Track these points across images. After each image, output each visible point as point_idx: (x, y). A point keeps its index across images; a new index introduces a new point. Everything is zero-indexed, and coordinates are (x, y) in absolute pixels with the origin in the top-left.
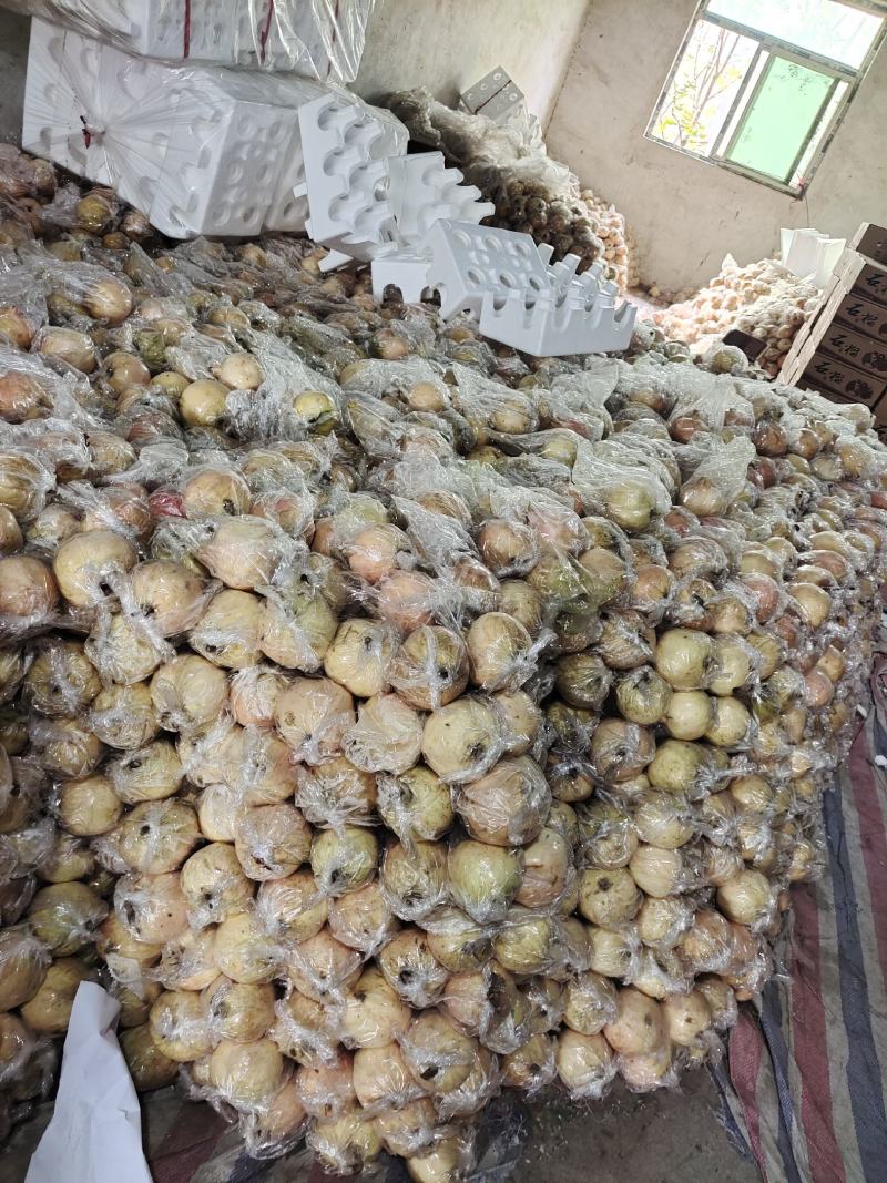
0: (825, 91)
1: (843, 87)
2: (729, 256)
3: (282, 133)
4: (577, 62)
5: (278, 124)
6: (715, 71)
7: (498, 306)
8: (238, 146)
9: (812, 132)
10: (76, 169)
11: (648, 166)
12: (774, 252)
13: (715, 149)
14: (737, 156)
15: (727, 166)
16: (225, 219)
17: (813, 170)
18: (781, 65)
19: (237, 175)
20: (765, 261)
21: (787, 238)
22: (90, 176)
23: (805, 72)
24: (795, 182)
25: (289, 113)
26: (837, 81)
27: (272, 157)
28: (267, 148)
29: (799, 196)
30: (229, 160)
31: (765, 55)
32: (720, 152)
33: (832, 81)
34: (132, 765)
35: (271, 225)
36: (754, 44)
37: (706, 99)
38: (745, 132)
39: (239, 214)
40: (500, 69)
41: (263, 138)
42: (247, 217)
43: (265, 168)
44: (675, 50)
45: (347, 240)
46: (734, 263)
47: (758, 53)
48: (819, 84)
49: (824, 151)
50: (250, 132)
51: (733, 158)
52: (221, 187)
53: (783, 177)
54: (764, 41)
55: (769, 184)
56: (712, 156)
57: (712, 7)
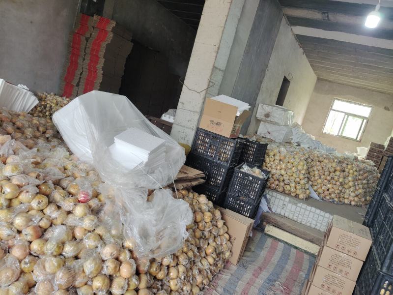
0: (361, 122)
1: (365, 121)
4: (305, 119)
8: (287, 133)
9: (360, 129)
10: (265, 137)
11: (324, 137)
14: (344, 135)
15: (342, 137)
17: (362, 136)
18: (350, 117)
19: (286, 136)
21: (358, 149)
22: (267, 137)
23: (356, 118)
24: (358, 139)
26: (364, 119)
27: (289, 134)
29: (359, 141)
31: (346, 116)
32: (340, 134)
33: (362, 120)
35: (287, 141)
36: (344, 114)
38: (345, 130)
40: (296, 122)
44: (326, 116)
45: (299, 142)
48: (360, 120)
49: (364, 133)
50: (288, 131)
52: (284, 137)
53: (355, 138)
54: (346, 113)
55: (352, 140)
56: (338, 135)
57: (333, 108)
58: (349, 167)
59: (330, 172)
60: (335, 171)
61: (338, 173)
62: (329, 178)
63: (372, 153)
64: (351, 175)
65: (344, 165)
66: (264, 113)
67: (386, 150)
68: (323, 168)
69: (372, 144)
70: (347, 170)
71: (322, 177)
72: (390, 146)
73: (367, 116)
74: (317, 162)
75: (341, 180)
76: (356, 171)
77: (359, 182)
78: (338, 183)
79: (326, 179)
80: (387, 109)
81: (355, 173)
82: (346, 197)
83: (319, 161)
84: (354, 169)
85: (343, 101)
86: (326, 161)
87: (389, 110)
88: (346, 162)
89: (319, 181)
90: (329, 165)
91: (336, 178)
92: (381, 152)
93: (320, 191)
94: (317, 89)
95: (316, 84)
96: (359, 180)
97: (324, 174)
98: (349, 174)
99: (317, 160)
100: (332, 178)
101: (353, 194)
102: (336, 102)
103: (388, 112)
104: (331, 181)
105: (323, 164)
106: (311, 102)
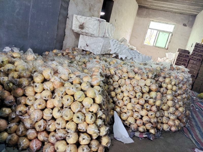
0: (168, 35)
1: (170, 35)
2: (159, 58)
3: (108, 43)
4: (132, 36)
5: (108, 42)
6: (151, 36)
7: (135, 58)
8: (104, 44)
9: (167, 41)
10: (84, 49)
11: (144, 48)
12: (165, 56)
13: (153, 45)
14: (157, 45)
15: (156, 47)
16: (102, 52)
17: (168, 45)
18: (161, 33)
19: (103, 48)
20: (164, 57)
21: (167, 54)
22: (86, 50)
23: (164, 33)
24: (166, 48)
25: (109, 41)
26: (170, 34)
27: (107, 45)
28: (106, 44)
29: (167, 49)
30: (103, 46)
31: (158, 32)
32: (154, 45)
33: (169, 34)
34: (117, 89)
35: (106, 53)
36: (157, 31)
37: (150, 39)
38: (157, 42)
39: (103, 52)
40: (123, 38)
41: (106, 43)
42: (104, 52)
43: (106, 47)
44: (146, 33)
45: (116, 53)
46: (160, 58)
47: (157, 32)
48: (167, 35)
49: (170, 43)
50: (105, 43)
51: (156, 45)
52: (102, 49)
53: (164, 47)
54: (158, 30)
55: (162, 48)
56: (153, 46)
57: (150, 27)
58: (167, 80)
59: (143, 93)
60: (150, 91)
61: (153, 94)
62: (142, 101)
63: (181, 58)
64: (169, 92)
65: (161, 79)
66: (78, 24)
67: (192, 55)
68: (134, 87)
69: (179, 50)
70: (164, 85)
71: (133, 100)
72: (195, 51)
73: (172, 31)
74: (127, 80)
75: (158, 103)
76: (175, 85)
77: (179, 97)
78: (154, 108)
79: (138, 103)
80: (185, 25)
81: (174, 88)
82: (164, 122)
83: (129, 78)
84: (173, 83)
85: (156, 22)
86: (138, 77)
87: (186, 26)
88: (163, 75)
89: (130, 106)
90: (142, 83)
91: (151, 101)
92: (188, 56)
93: (131, 120)
94: (138, 14)
95: (138, 10)
96: (179, 95)
97: (135, 97)
98: (167, 90)
99: (127, 77)
100: (146, 102)
101: (172, 117)
102: (152, 23)
103: (185, 27)
104: (145, 106)
105: (134, 82)
106: (135, 24)
